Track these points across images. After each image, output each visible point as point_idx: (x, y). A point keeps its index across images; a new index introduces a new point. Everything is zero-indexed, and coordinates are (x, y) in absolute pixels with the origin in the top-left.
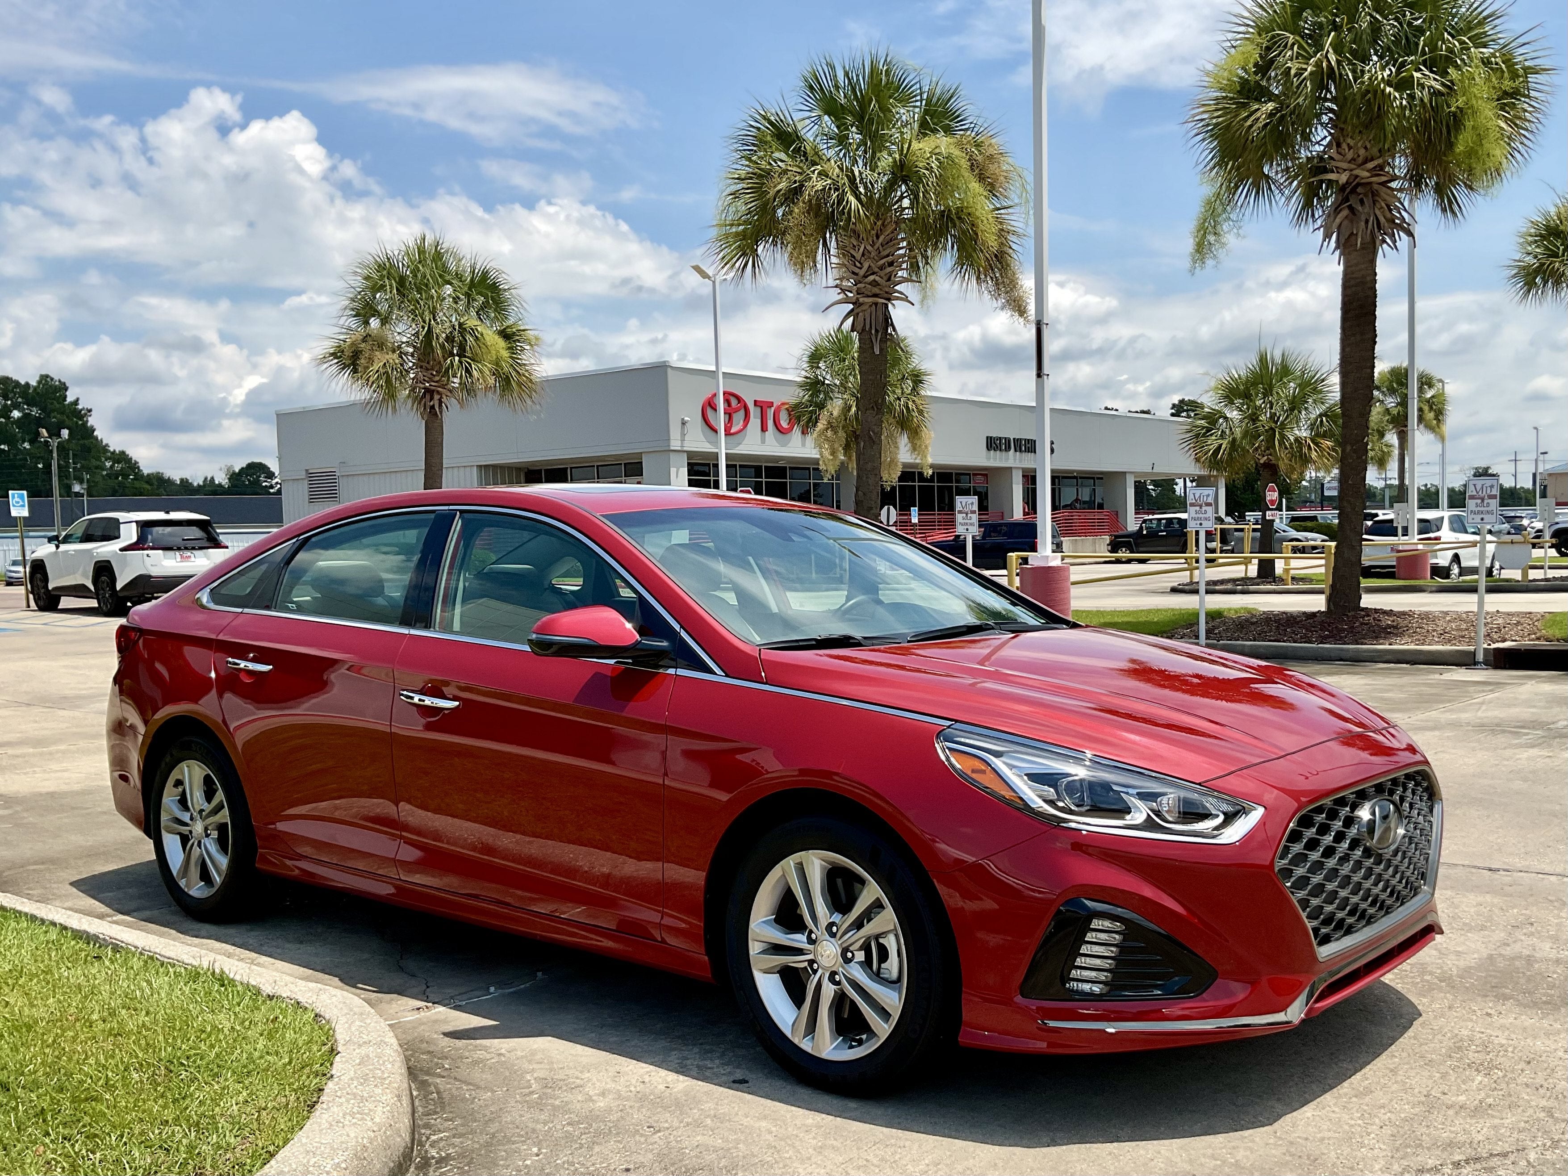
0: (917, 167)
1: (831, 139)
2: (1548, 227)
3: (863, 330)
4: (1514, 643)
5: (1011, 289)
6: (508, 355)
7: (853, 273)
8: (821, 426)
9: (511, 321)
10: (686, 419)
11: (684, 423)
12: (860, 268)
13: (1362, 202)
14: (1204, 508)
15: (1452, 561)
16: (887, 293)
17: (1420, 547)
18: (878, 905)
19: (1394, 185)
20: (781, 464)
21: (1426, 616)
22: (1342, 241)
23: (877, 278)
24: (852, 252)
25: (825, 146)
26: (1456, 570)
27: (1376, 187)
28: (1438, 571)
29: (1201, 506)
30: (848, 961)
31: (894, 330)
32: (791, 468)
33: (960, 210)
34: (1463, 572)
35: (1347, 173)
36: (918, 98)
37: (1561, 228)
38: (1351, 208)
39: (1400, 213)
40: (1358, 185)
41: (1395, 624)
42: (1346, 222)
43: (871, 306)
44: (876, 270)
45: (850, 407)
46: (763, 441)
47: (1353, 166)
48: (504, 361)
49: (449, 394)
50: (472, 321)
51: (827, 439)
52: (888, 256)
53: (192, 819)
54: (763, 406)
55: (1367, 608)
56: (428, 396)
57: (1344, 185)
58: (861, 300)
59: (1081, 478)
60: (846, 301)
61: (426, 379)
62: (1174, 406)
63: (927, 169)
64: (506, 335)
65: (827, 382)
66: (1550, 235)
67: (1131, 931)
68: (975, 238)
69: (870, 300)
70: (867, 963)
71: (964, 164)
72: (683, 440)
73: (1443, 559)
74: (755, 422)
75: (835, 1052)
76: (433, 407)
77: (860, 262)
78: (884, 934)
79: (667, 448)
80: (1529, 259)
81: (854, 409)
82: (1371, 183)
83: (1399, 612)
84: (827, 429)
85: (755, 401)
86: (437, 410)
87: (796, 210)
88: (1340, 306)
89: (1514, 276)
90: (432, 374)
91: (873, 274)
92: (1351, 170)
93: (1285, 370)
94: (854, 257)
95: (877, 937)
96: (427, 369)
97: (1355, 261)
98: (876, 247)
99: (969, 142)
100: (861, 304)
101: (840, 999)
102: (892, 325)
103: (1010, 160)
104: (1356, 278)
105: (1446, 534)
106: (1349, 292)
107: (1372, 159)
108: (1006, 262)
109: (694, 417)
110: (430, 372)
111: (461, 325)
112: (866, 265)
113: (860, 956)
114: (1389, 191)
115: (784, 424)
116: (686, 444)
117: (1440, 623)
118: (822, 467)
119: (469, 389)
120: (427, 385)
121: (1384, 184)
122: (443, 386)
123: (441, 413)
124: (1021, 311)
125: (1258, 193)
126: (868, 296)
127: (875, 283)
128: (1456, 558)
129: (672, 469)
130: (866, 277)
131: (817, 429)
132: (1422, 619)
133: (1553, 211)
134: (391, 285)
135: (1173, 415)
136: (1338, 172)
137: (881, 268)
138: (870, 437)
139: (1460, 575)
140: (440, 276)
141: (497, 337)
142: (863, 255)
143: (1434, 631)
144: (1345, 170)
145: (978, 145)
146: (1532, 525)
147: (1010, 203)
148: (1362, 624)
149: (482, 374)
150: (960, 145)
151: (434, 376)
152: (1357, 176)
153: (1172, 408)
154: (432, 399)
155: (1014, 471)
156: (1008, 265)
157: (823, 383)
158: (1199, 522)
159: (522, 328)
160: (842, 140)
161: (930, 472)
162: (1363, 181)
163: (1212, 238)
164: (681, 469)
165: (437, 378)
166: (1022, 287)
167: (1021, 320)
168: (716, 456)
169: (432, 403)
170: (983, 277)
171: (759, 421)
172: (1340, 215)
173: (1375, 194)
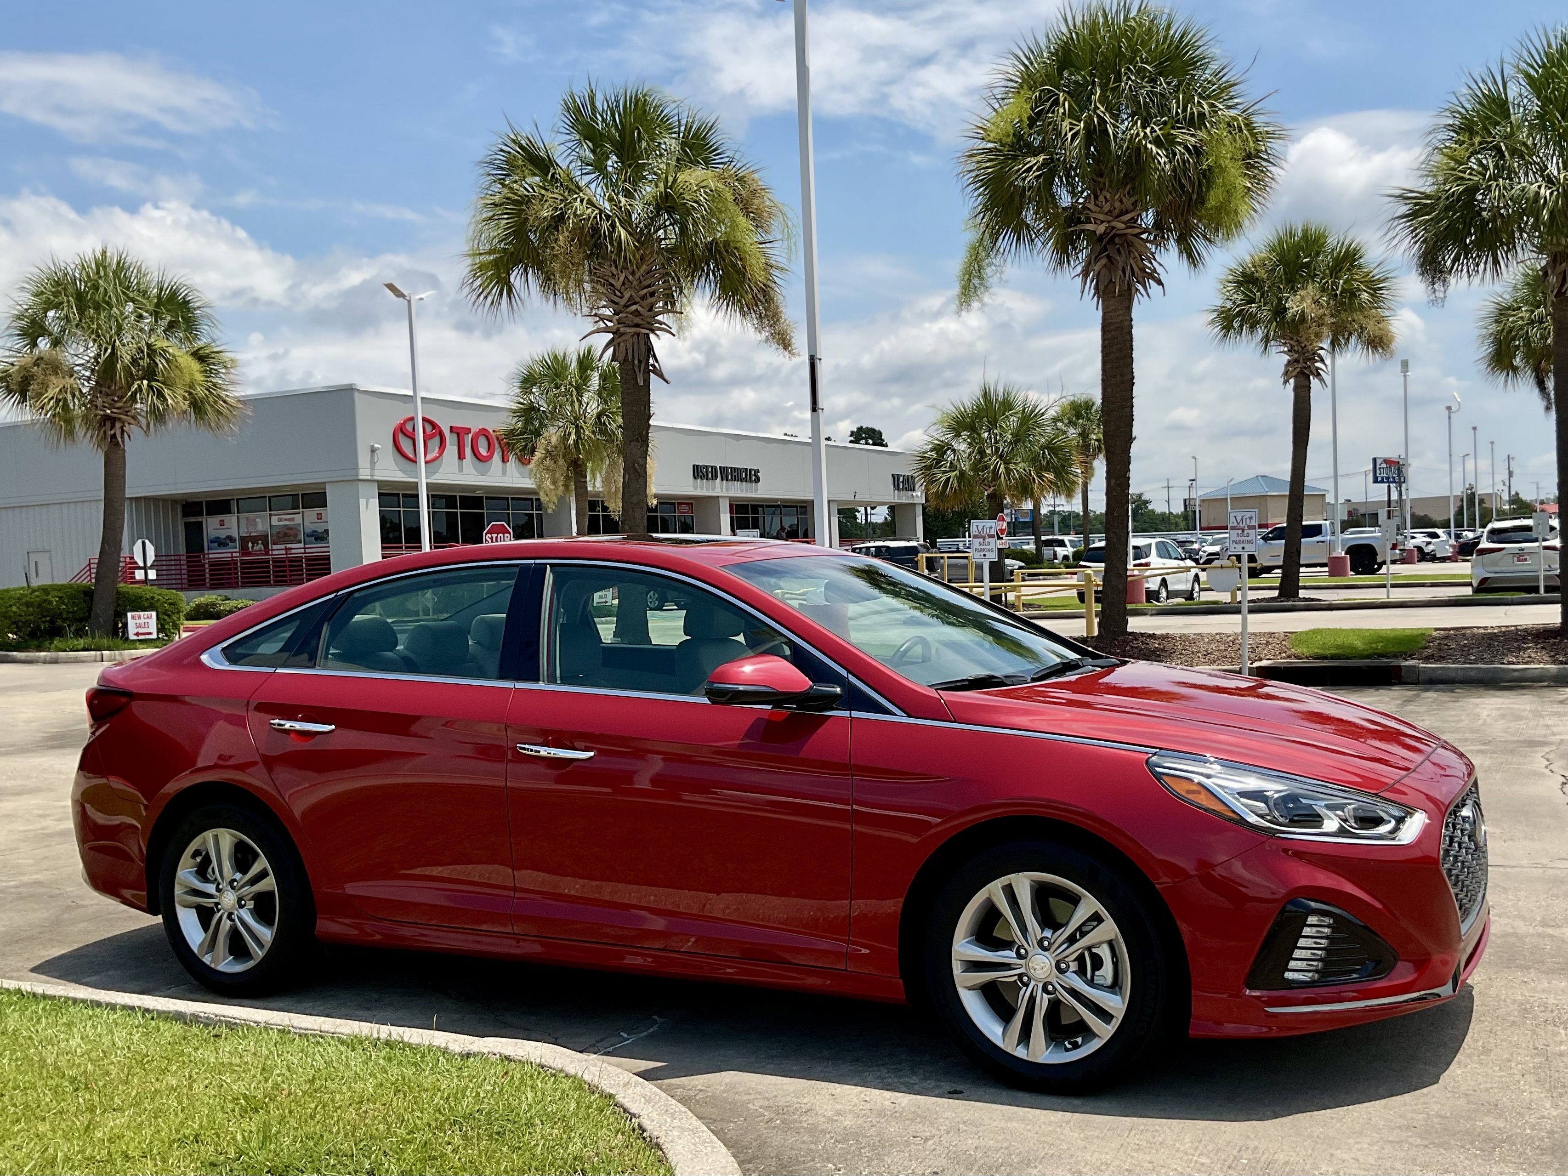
0: (684, 199)
1: (588, 165)
2: (1244, 274)
3: (626, 360)
4: (1270, 662)
5: (775, 323)
6: (203, 379)
7: (613, 302)
8: (538, 454)
9: (200, 344)
10: (376, 446)
11: (373, 450)
12: (621, 298)
13: (1119, 251)
14: (987, 540)
15: (1161, 585)
16: (648, 323)
17: (1136, 573)
18: (1096, 918)
19: (1144, 236)
20: (478, 493)
21: (1184, 638)
22: (1101, 287)
23: (640, 308)
24: (611, 281)
25: (579, 173)
26: (1164, 594)
27: (1130, 237)
28: (1152, 596)
29: (984, 538)
30: (1062, 971)
31: (657, 361)
32: (487, 498)
33: (727, 244)
34: (1171, 595)
35: (1105, 224)
36: (677, 130)
37: (1256, 275)
38: (1108, 256)
39: (1151, 263)
40: (1115, 235)
41: (1162, 647)
42: (1104, 271)
43: (633, 336)
44: (638, 299)
45: (570, 434)
46: (461, 470)
47: (1110, 218)
48: (199, 385)
49: (132, 421)
50: (161, 343)
51: (547, 469)
52: (649, 286)
53: (218, 890)
54: (459, 432)
55: (1133, 633)
56: (108, 424)
57: (1101, 236)
58: (622, 330)
59: (784, 506)
60: (606, 330)
61: (106, 405)
62: (852, 434)
63: (695, 202)
64: (200, 357)
65: (542, 409)
66: (1249, 282)
67: (1339, 924)
68: (742, 273)
69: (633, 330)
70: (1081, 972)
71: (729, 197)
72: (372, 468)
73: (1153, 584)
74: (451, 449)
75: (1052, 1055)
76: (114, 436)
77: (620, 291)
78: (1098, 945)
79: (355, 478)
80: (1229, 305)
81: (573, 437)
82: (1126, 234)
83: (1162, 635)
84: (546, 457)
85: (451, 427)
86: (119, 439)
87: (561, 238)
88: (1100, 349)
89: (1213, 321)
90: (113, 400)
91: (635, 303)
92: (1109, 222)
93: (1007, 405)
94: (613, 285)
95: (1089, 948)
96: (108, 395)
97: (1113, 307)
98: (637, 277)
99: (730, 176)
100: (622, 335)
101: (1055, 1006)
102: (654, 356)
103: (770, 196)
104: (1115, 323)
105: (1154, 559)
106: (1108, 336)
107: (1127, 212)
108: (769, 296)
109: (385, 445)
110: (111, 398)
111: (149, 346)
112: (627, 295)
113: (1074, 966)
114: (1141, 242)
115: (483, 452)
116: (376, 473)
117: (1201, 644)
118: (543, 498)
119: (158, 416)
120: (108, 411)
121: (1138, 235)
122: (126, 414)
123: (123, 442)
124: (784, 342)
125: (1018, 239)
126: (629, 326)
127: (637, 313)
128: (1164, 582)
129: (361, 500)
130: (628, 307)
131: (535, 458)
132: (1184, 641)
133: (1248, 259)
134: (68, 301)
135: (851, 442)
136: (1096, 223)
137: (643, 298)
138: (635, 470)
139: (1168, 598)
140: (124, 293)
141: (190, 359)
142: (623, 284)
143: (1198, 652)
144: (1102, 222)
145: (741, 180)
146: (1203, 549)
147: (771, 238)
148: (1132, 647)
149: (175, 399)
150: (720, 177)
151: (116, 402)
152: (1113, 228)
153: (851, 436)
154: (113, 427)
155: (721, 500)
156: (772, 299)
157: (539, 410)
158: (982, 554)
159: (215, 350)
160: (599, 166)
161: (655, 502)
162: (1119, 232)
163: (976, 281)
164: (371, 500)
165: (119, 405)
166: (785, 321)
167: (787, 353)
168: (415, 486)
169: (112, 432)
170: (746, 309)
171: (456, 448)
172: (1098, 264)
173: (1130, 244)
